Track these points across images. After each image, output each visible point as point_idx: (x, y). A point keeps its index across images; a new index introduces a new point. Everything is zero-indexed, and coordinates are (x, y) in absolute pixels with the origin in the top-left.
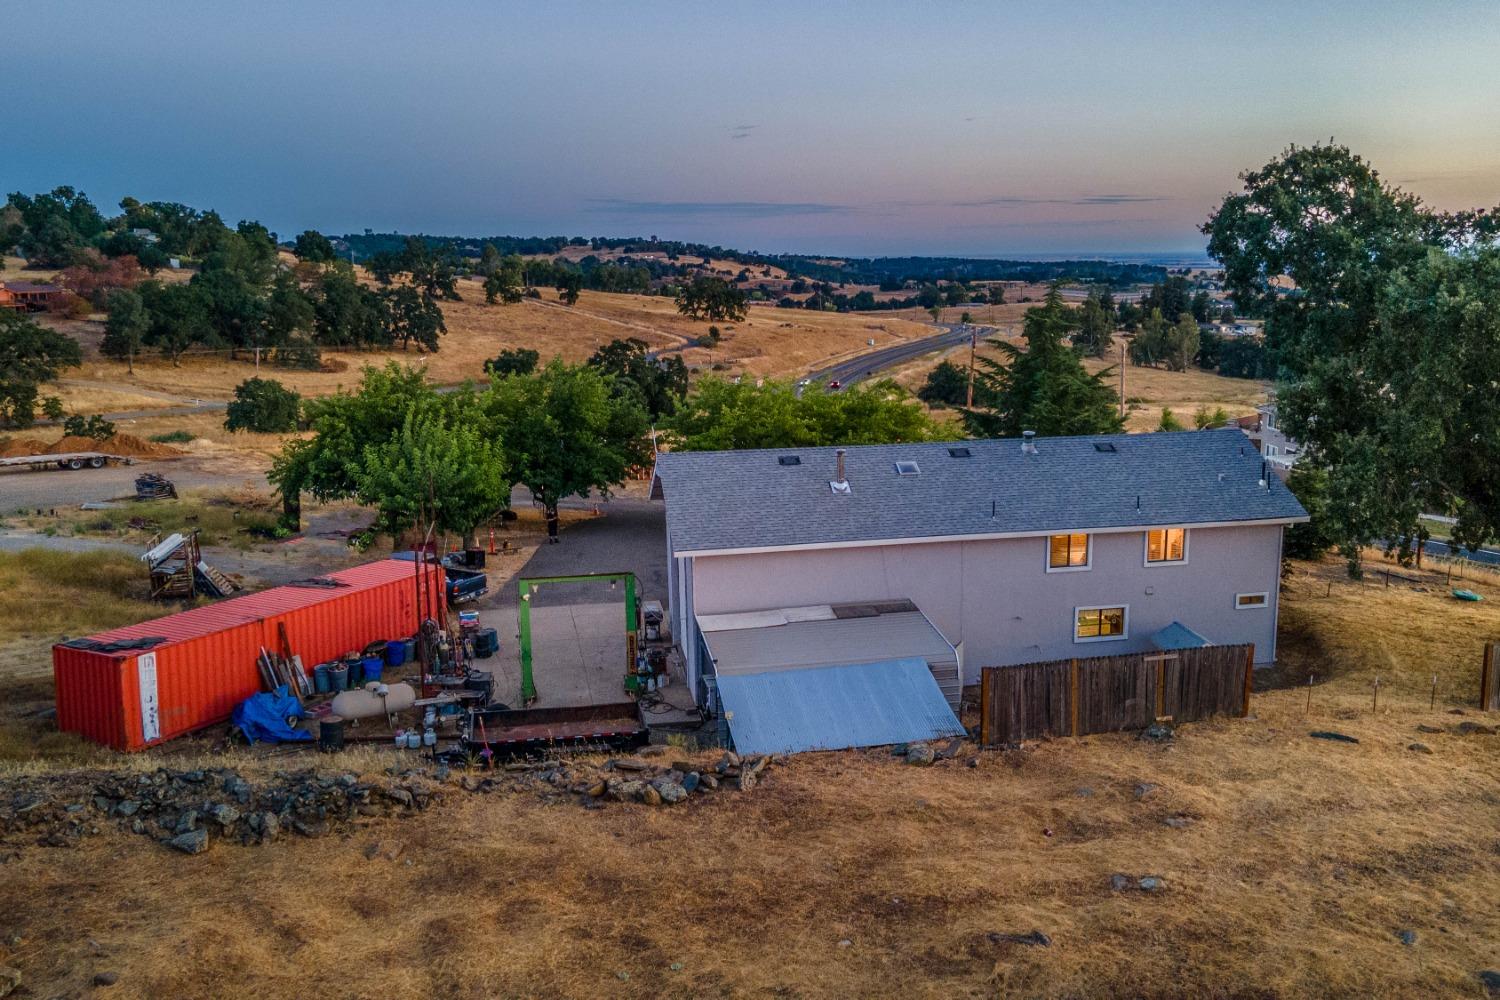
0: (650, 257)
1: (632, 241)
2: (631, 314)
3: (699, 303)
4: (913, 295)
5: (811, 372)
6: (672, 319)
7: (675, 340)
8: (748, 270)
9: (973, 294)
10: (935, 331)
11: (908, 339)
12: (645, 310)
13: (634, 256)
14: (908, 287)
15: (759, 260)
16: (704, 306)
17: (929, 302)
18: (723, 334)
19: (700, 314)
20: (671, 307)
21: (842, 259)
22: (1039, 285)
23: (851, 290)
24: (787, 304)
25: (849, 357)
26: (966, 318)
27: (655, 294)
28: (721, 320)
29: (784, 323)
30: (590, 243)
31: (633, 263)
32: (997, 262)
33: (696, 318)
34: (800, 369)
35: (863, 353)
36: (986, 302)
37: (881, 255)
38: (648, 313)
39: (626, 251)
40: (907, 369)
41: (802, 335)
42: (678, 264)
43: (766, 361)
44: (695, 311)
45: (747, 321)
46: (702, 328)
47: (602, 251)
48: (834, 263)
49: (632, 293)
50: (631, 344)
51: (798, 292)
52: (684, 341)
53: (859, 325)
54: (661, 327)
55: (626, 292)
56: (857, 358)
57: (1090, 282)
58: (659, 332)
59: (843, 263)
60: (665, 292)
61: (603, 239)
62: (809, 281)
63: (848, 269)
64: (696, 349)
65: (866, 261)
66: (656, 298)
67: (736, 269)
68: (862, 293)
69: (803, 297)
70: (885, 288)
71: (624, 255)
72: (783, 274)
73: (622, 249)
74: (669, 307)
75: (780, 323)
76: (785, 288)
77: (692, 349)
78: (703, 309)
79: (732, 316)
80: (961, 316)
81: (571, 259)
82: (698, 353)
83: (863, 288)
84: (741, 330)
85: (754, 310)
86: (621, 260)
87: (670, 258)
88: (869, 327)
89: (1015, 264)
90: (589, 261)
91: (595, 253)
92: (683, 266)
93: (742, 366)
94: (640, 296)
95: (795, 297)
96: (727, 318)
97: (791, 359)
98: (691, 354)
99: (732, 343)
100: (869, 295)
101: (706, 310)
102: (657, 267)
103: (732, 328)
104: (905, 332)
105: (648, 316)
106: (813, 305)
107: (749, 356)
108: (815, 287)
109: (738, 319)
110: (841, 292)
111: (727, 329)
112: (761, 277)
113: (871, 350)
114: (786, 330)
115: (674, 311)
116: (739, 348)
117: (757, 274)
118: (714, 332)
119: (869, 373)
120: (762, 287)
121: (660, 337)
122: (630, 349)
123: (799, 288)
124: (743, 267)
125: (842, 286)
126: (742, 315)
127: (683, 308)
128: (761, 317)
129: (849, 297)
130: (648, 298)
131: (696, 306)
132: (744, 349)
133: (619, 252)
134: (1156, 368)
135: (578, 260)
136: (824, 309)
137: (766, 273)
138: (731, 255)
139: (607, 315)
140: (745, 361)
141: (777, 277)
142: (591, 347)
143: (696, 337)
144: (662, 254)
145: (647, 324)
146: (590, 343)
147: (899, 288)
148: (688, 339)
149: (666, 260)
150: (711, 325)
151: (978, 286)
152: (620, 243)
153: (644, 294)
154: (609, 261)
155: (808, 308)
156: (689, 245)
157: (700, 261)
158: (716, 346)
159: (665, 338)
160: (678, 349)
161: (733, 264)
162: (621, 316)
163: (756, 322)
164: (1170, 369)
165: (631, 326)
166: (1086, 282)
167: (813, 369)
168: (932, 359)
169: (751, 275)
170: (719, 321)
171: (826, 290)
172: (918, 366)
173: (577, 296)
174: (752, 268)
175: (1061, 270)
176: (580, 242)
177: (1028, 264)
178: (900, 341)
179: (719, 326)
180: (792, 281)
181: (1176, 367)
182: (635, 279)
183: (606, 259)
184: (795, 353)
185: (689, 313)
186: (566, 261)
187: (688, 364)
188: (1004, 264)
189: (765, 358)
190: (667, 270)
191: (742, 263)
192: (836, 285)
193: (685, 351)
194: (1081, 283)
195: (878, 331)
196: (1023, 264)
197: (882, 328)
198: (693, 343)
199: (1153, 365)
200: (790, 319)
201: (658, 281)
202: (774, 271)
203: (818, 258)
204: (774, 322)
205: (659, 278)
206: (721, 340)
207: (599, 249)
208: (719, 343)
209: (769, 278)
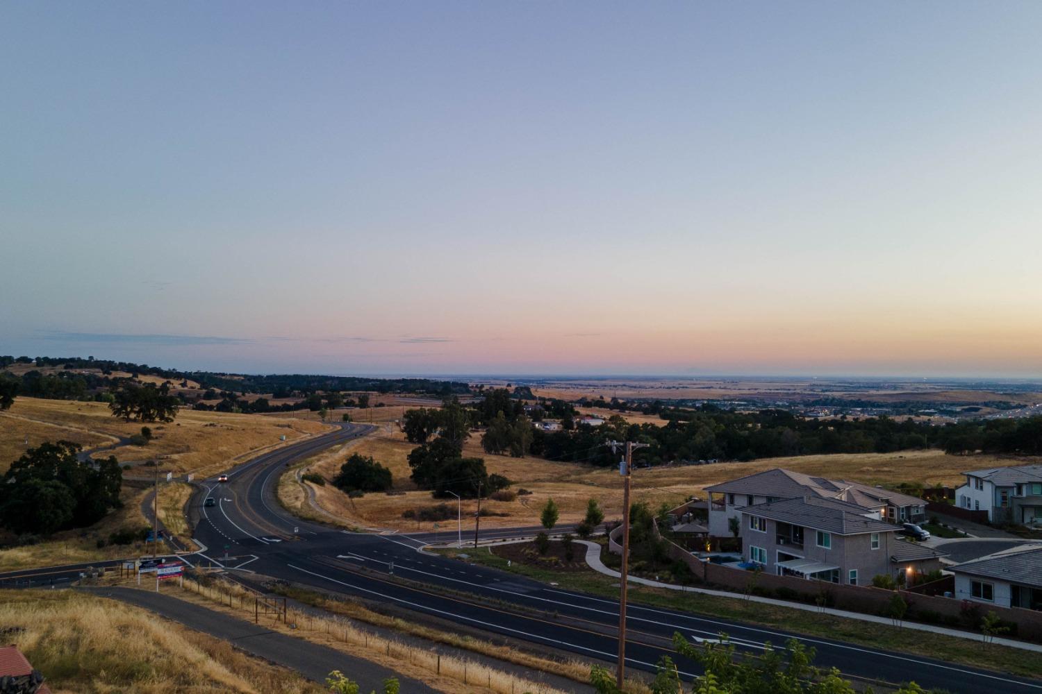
0: (85, 372)
1: (72, 360)
2: (66, 417)
3: (132, 407)
4: (300, 401)
5: (235, 465)
6: (106, 420)
7: (108, 440)
8: (169, 382)
9: (345, 401)
10: (329, 429)
11: (311, 435)
12: (80, 413)
13: (73, 371)
14: (294, 395)
15: (178, 375)
16: (137, 409)
17: (313, 405)
18: (154, 433)
19: (133, 416)
20: (105, 410)
21: (242, 375)
22: (388, 394)
23: (251, 398)
24: (202, 407)
25: (266, 451)
26: (346, 418)
27: (90, 400)
28: (152, 421)
29: (208, 423)
30: (34, 361)
31: (71, 376)
32: (354, 379)
33: (128, 420)
34: (225, 462)
35: (277, 447)
36: (356, 406)
37: (271, 373)
38: (82, 416)
39: (65, 368)
40: (319, 460)
41: (225, 433)
42: (111, 377)
43: (194, 456)
44: (128, 414)
45: (176, 422)
46: (136, 428)
47: (45, 368)
48: (236, 378)
49: (69, 399)
50: (61, 446)
51: (209, 399)
52: (117, 440)
53: (270, 424)
54: (95, 428)
55: (64, 399)
56: (273, 452)
57: (423, 393)
58: (93, 433)
59: (242, 378)
60: (99, 398)
61: (46, 359)
62: (218, 391)
63: (247, 383)
64: (128, 447)
65: (260, 377)
66: (90, 403)
67: (159, 382)
68: (260, 399)
69: (214, 402)
70: (277, 396)
71: (64, 371)
72: (197, 386)
73: (63, 366)
74: (103, 411)
75: (205, 423)
76: (199, 396)
77: (124, 447)
78: (135, 412)
79: (162, 418)
80: (342, 417)
81: (16, 374)
82: (130, 451)
83: (258, 396)
84: (170, 429)
85: (181, 413)
86: (61, 374)
87: (104, 373)
88: (278, 426)
89: (367, 380)
90: (30, 375)
91: (38, 369)
92: (115, 379)
93: (174, 462)
94: (76, 402)
95: (208, 403)
96: (157, 419)
97: (216, 454)
98: (123, 452)
99: (161, 442)
100: (266, 401)
101: (138, 413)
102: (92, 379)
103: (162, 428)
104: (307, 429)
105: (82, 419)
106: (223, 408)
107: (178, 452)
108: (222, 395)
109: (168, 420)
110: (243, 398)
111: (158, 428)
112: (180, 388)
113: (284, 445)
114: (211, 429)
115: (108, 414)
116: (169, 446)
117: (176, 385)
118: (146, 432)
119: (287, 465)
120: (181, 395)
121: (93, 436)
122: (60, 451)
123: (210, 396)
124: (165, 380)
125: (243, 395)
126: (171, 417)
127: (117, 412)
128: (187, 419)
129: (250, 402)
130: (84, 403)
131: (129, 409)
132: (174, 446)
133: (60, 368)
134: (503, 455)
135: (22, 374)
136: (231, 411)
137: (184, 385)
138: (157, 372)
139: (42, 419)
140: (175, 456)
141: (192, 388)
142: (20, 448)
143: (129, 436)
144: (97, 370)
145: (81, 426)
146: (21, 444)
147: (287, 396)
148: (120, 438)
149: (101, 375)
150: (143, 425)
151: (346, 395)
152: (61, 361)
153: (80, 400)
154: (50, 375)
155: (218, 410)
156: (121, 364)
157: (130, 375)
158: (147, 444)
159: (98, 438)
160: (111, 447)
161: (157, 378)
162: (56, 419)
163: (183, 422)
164: (513, 456)
165: (64, 427)
166: (420, 393)
167: (237, 462)
168: (336, 451)
169: (171, 386)
170: (150, 422)
171: (233, 398)
172: (327, 457)
173: (12, 402)
174: (172, 381)
175: (401, 385)
176: (25, 360)
177: (377, 380)
178: (306, 437)
179: (150, 426)
180: (204, 391)
181: (517, 454)
182: (72, 388)
183: (48, 373)
184: (220, 449)
185: (122, 416)
186: (12, 375)
187: (121, 461)
188: (360, 380)
189: (194, 453)
190: (99, 382)
191: (164, 377)
192: (239, 394)
193: (118, 449)
194: (416, 393)
195: (287, 428)
196: (373, 380)
197: (289, 426)
198: (124, 442)
199: (501, 452)
200: (212, 420)
201: (92, 390)
202: (190, 383)
203: (223, 375)
204: (200, 423)
205: (94, 388)
206: (152, 438)
207: (43, 366)
208: (151, 441)
209: (186, 388)
